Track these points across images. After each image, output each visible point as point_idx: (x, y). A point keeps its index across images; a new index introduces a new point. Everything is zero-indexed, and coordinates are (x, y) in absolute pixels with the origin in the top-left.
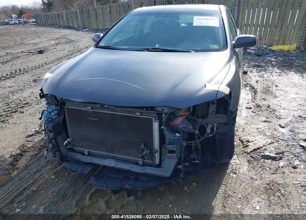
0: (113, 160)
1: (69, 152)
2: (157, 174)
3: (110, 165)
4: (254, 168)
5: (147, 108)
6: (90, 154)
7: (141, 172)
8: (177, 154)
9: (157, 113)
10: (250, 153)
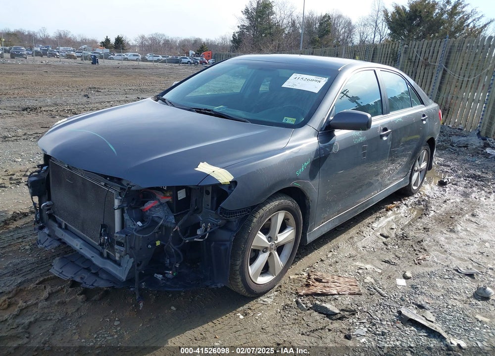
0: (82, 241)
1: (50, 220)
2: (116, 274)
3: (76, 246)
4: (283, 318)
5: (112, 179)
6: (66, 229)
7: (101, 266)
8: (126, 249)
9: (121, 188)
10: (301, 296)
